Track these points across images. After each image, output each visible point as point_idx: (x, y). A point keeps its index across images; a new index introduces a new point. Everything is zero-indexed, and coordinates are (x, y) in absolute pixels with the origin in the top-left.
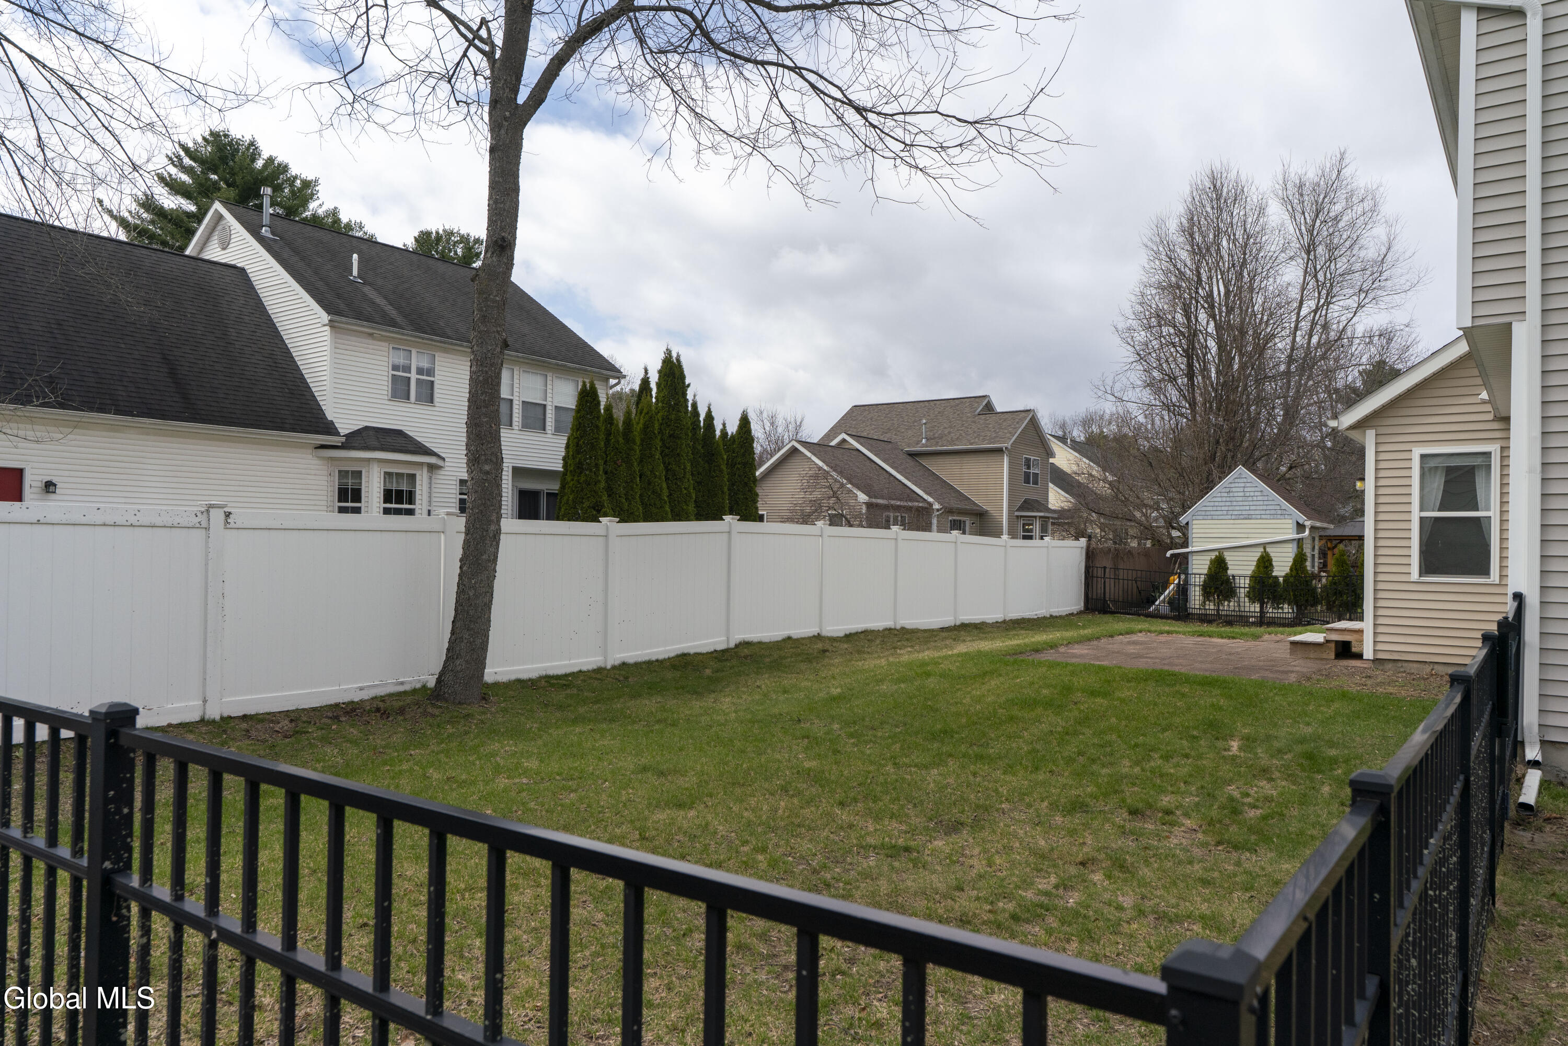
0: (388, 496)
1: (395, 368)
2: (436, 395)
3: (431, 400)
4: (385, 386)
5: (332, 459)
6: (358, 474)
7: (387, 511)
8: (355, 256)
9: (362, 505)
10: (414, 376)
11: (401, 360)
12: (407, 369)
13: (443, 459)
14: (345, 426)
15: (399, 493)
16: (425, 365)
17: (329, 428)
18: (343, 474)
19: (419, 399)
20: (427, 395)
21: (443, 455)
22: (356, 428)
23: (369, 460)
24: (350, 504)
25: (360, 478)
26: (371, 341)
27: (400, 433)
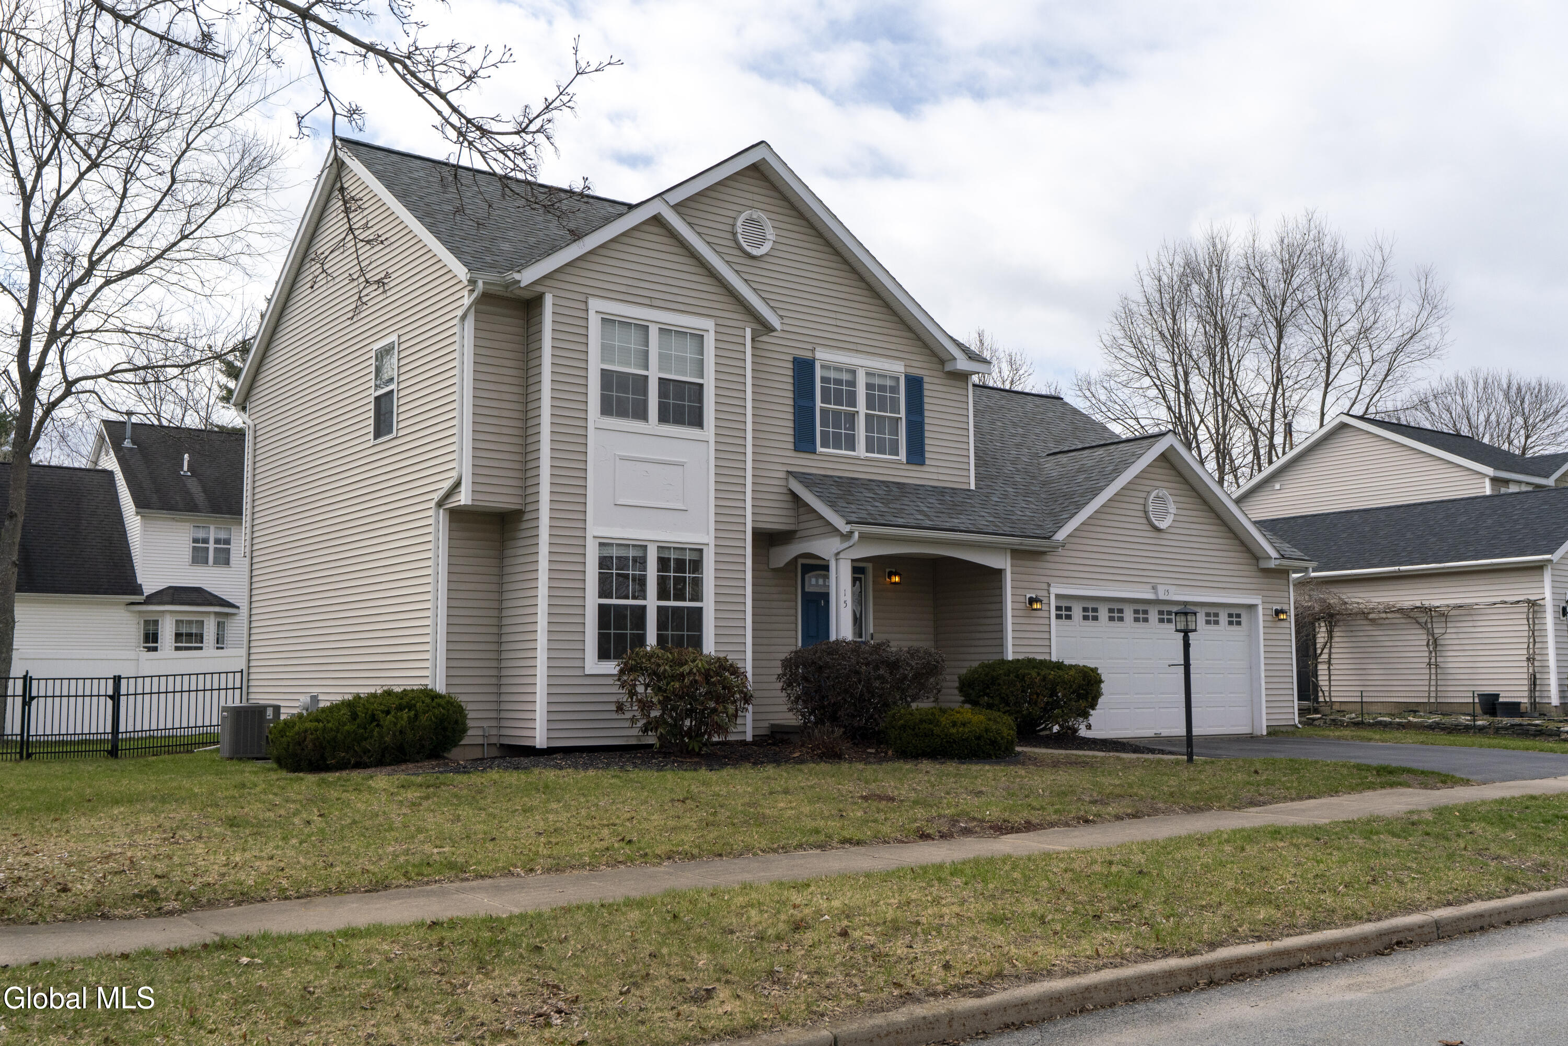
0: (178, 636)
1: (195, 541)
2: (231, 559)
3: (227, 562)
4: (187, 554)
5: (140, 612)
6: (156, 622)
7: (177, 649)
8: (186, 456)
9: (158, 645)
10: (211, 546)
11: (201, 535)
12: (206, 541)
13: (238, 607)
14: (148, 589)
15: (189, 635)
16: (223, 535)
17: (138, 590)
18: (147, 622)
19: (216, 562)
20: (223, 558)
21: (238, 604)
22: (161, 588)
23: (163, 612)
24: (151, 645)
25: (158, 625)
26: (175, 523)
27: (198, 590)
